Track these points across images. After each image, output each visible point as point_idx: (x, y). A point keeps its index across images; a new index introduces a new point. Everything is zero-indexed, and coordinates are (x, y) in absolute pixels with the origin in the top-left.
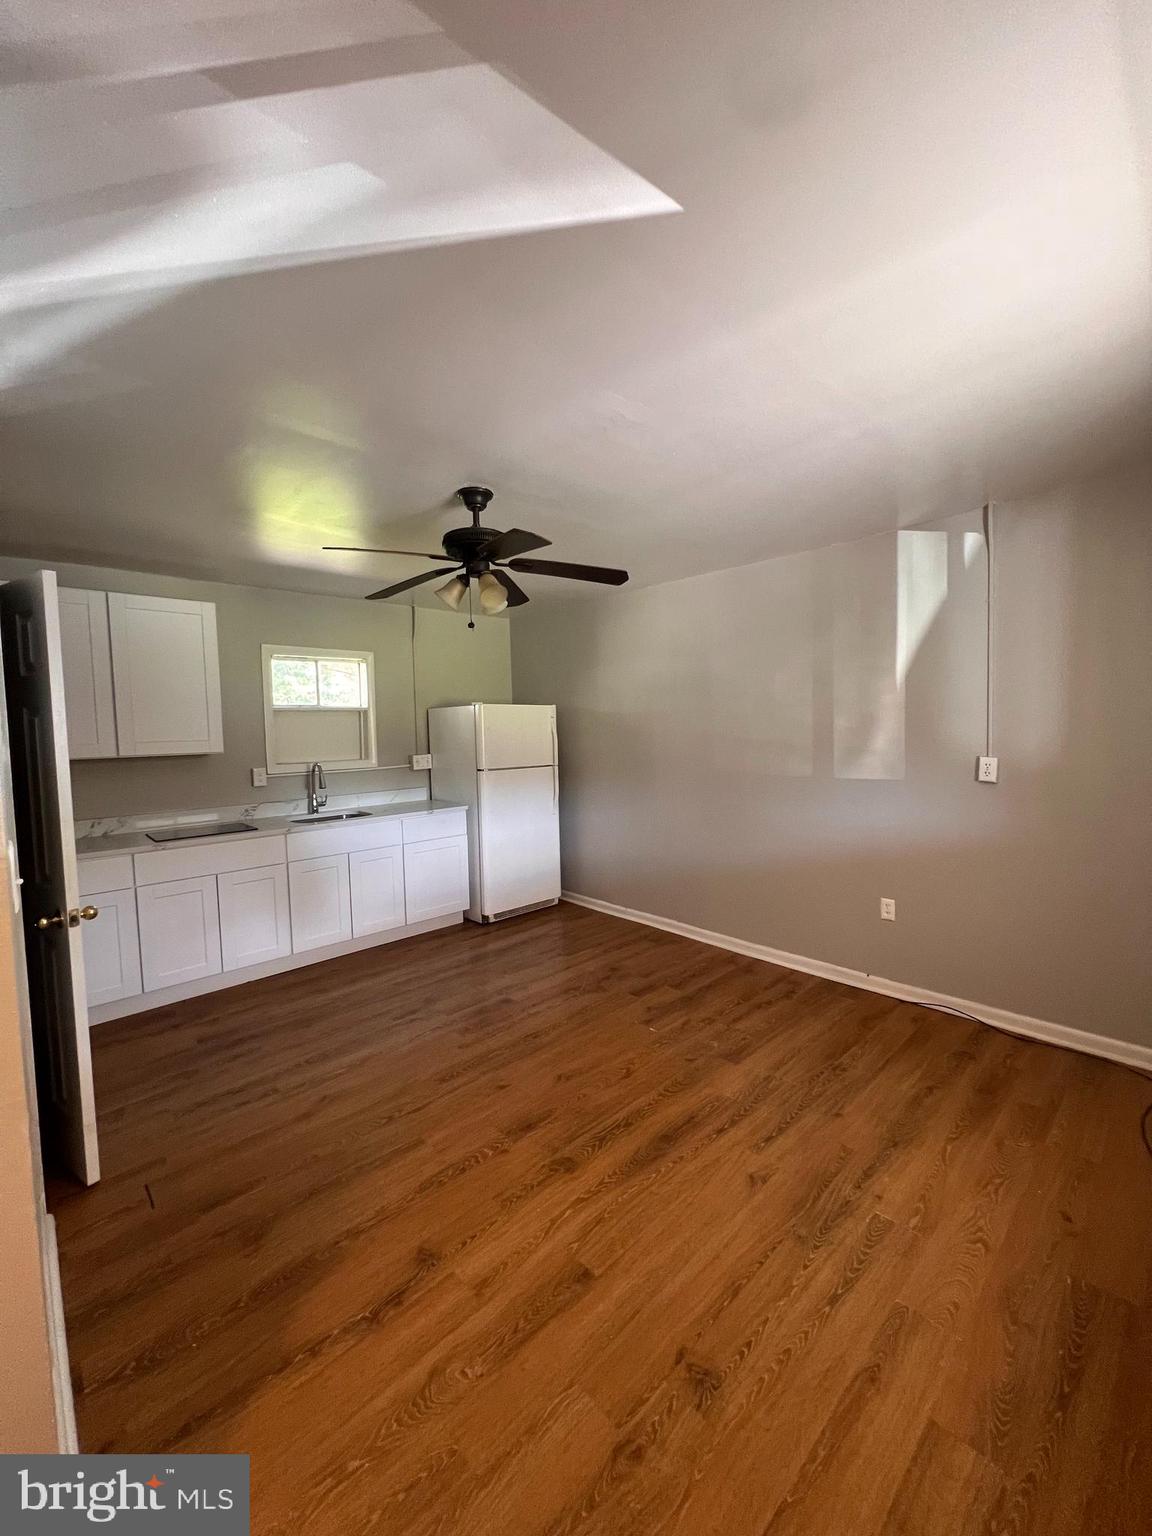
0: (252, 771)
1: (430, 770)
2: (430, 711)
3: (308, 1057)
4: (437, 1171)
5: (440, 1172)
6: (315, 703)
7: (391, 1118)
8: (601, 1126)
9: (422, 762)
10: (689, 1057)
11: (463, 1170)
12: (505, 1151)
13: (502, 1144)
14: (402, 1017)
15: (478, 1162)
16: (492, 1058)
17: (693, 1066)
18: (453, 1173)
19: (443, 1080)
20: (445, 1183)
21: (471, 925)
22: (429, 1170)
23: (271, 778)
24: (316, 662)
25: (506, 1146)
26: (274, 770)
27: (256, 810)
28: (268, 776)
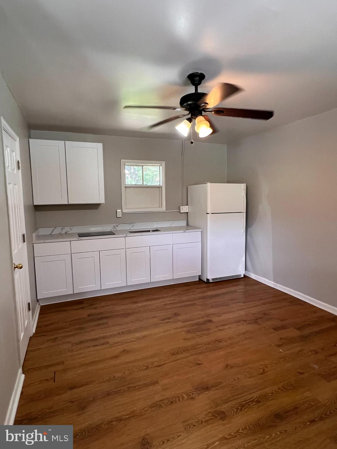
0: (117, 211)
1: (188, 213)
2: (188, 186)
3: (123, 330)
4: (160, 399)
5: (161, 400)
6: (141, 184)
7: (147, 367)
8: (243, 398)
9: (184, 209)
10: (300, 371)
11: (172, 402)
12: (193, 398)
13: (193, 394)
14: (163, 320)
15: (179, 400)
16: (197, 348)
17: (301, 376)
18: (167, 403)
19: (174, 354)
20: (163, 407)
21: (202, 282)
22: (157, 398)
24: (143, 166)
25: (194, 395)
26: (125, 211)
27: (117, 227)
28: (123, 213)
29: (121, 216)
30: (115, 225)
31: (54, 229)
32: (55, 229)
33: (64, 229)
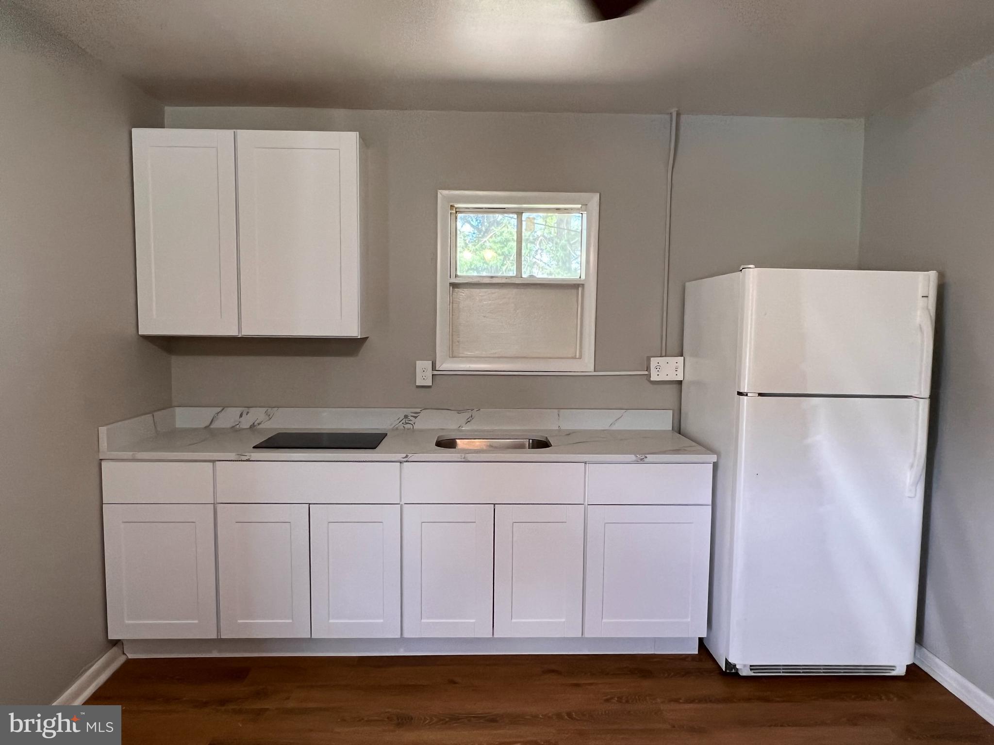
0: (415, 364)
1: (680, 383)
2: (687, 284)
6: (513, 273)
9: (666, 369)
24: (519, 213)
28: (436, 373)
29: (429, 384)
30: (408, 411)
31: (218, 413)
32: (221, 411)
33: (248, 413)
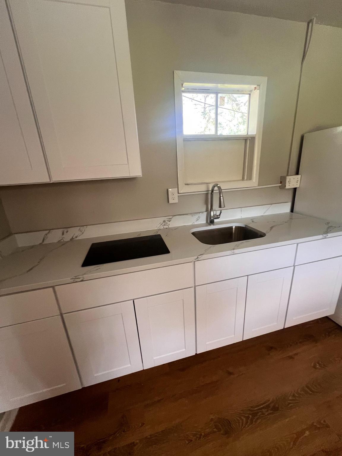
0: (168, 190)
1: (296, 188)
2: (304, 136)
9: (293, 182)
23: (181, 197)
26: (184, 190)
27: (169, 221)
28: (180, 195)
29: (176, 201)
30: (165, 219)
31: (46, 234)
32: (49, 233)
33: (67, 232)
